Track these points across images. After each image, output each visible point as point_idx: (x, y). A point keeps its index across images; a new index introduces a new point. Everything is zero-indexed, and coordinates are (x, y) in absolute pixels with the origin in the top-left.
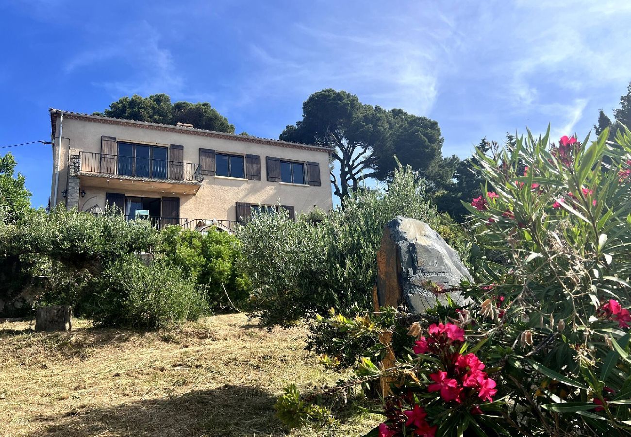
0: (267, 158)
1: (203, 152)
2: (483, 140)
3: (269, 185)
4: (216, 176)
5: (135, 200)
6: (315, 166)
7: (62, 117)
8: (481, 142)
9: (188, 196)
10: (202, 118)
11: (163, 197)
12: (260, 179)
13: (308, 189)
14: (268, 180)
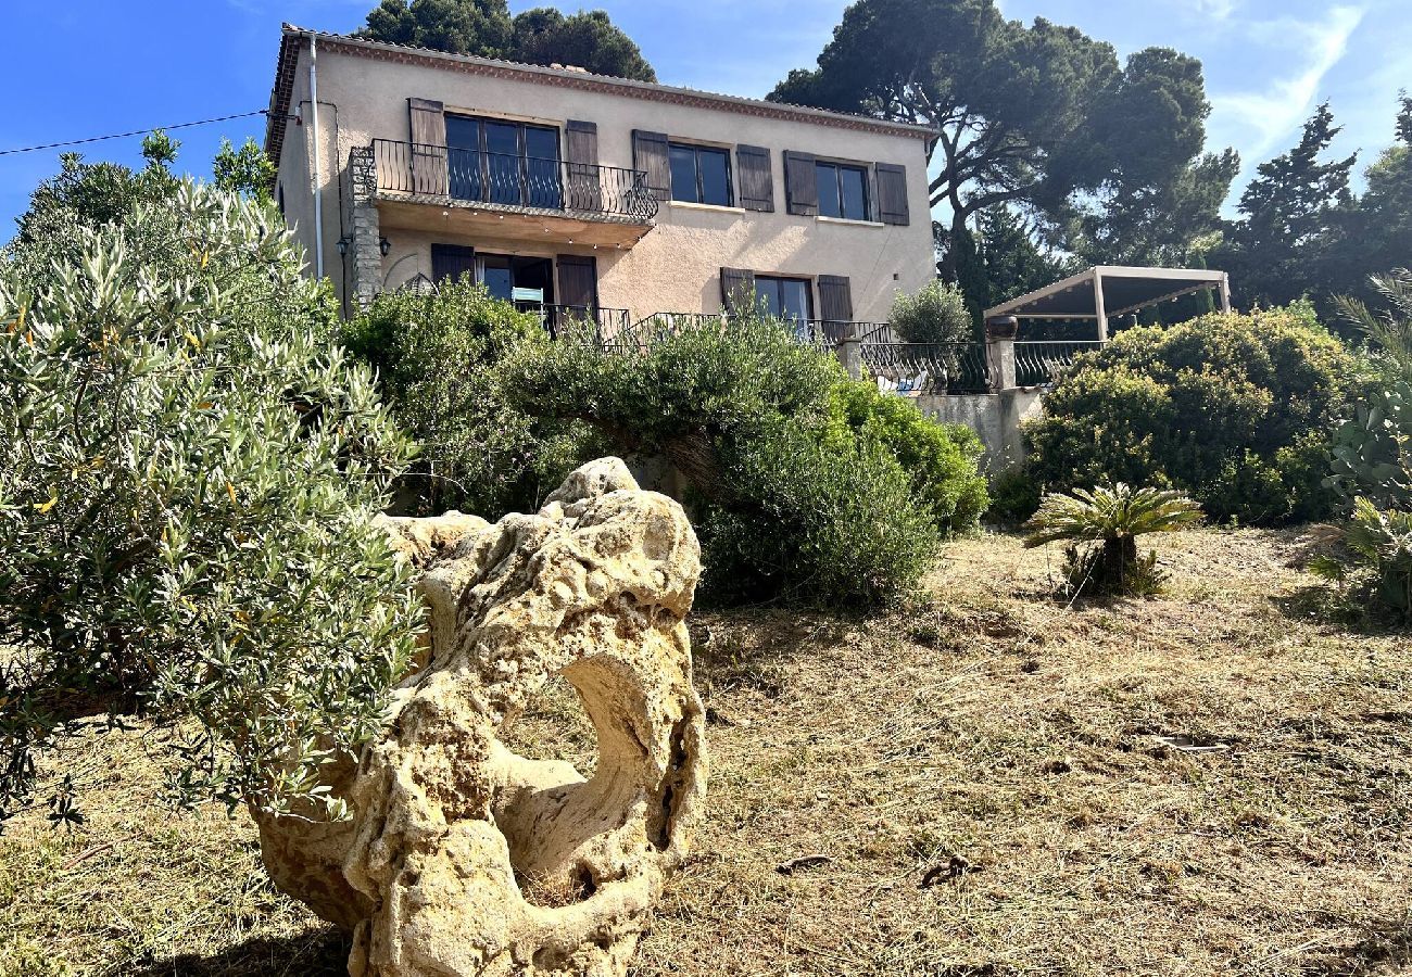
0: (787, 155)
1: (641, 140)
2: (1322, 110)
3: (792, 224)
4: (674, 203)
5: (493, 262)
6: (894, 175)
7: (313, 48)
8: (1317, 114)
9: (612, 252)
10: (595, 50)
11: (560, 256)
12: (770, 210)
13: (879, 235)
14: (789, 212)
